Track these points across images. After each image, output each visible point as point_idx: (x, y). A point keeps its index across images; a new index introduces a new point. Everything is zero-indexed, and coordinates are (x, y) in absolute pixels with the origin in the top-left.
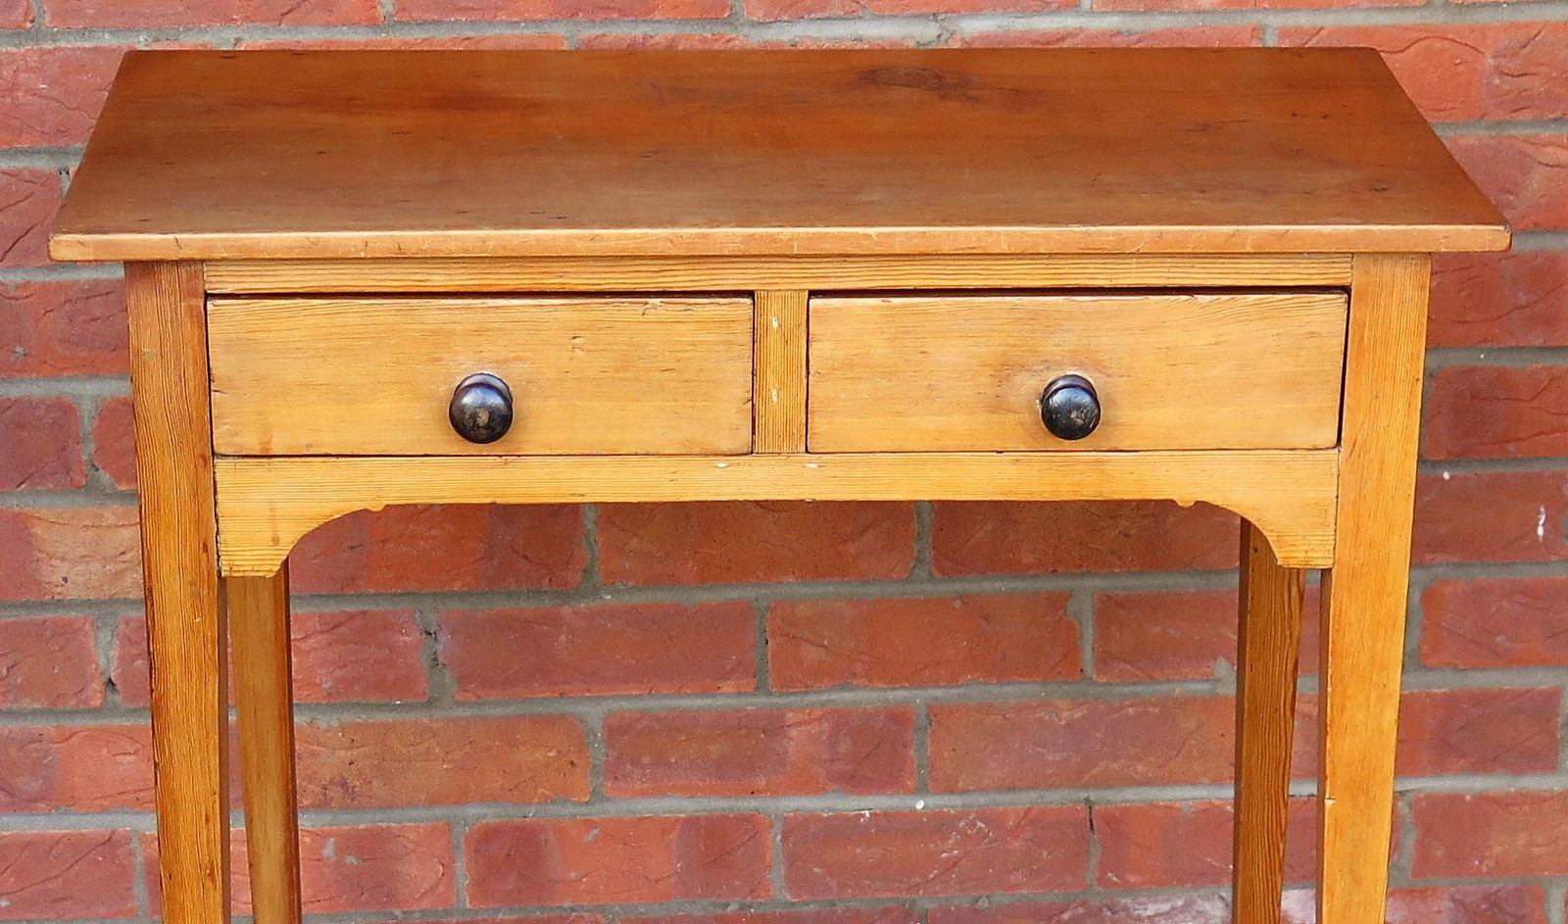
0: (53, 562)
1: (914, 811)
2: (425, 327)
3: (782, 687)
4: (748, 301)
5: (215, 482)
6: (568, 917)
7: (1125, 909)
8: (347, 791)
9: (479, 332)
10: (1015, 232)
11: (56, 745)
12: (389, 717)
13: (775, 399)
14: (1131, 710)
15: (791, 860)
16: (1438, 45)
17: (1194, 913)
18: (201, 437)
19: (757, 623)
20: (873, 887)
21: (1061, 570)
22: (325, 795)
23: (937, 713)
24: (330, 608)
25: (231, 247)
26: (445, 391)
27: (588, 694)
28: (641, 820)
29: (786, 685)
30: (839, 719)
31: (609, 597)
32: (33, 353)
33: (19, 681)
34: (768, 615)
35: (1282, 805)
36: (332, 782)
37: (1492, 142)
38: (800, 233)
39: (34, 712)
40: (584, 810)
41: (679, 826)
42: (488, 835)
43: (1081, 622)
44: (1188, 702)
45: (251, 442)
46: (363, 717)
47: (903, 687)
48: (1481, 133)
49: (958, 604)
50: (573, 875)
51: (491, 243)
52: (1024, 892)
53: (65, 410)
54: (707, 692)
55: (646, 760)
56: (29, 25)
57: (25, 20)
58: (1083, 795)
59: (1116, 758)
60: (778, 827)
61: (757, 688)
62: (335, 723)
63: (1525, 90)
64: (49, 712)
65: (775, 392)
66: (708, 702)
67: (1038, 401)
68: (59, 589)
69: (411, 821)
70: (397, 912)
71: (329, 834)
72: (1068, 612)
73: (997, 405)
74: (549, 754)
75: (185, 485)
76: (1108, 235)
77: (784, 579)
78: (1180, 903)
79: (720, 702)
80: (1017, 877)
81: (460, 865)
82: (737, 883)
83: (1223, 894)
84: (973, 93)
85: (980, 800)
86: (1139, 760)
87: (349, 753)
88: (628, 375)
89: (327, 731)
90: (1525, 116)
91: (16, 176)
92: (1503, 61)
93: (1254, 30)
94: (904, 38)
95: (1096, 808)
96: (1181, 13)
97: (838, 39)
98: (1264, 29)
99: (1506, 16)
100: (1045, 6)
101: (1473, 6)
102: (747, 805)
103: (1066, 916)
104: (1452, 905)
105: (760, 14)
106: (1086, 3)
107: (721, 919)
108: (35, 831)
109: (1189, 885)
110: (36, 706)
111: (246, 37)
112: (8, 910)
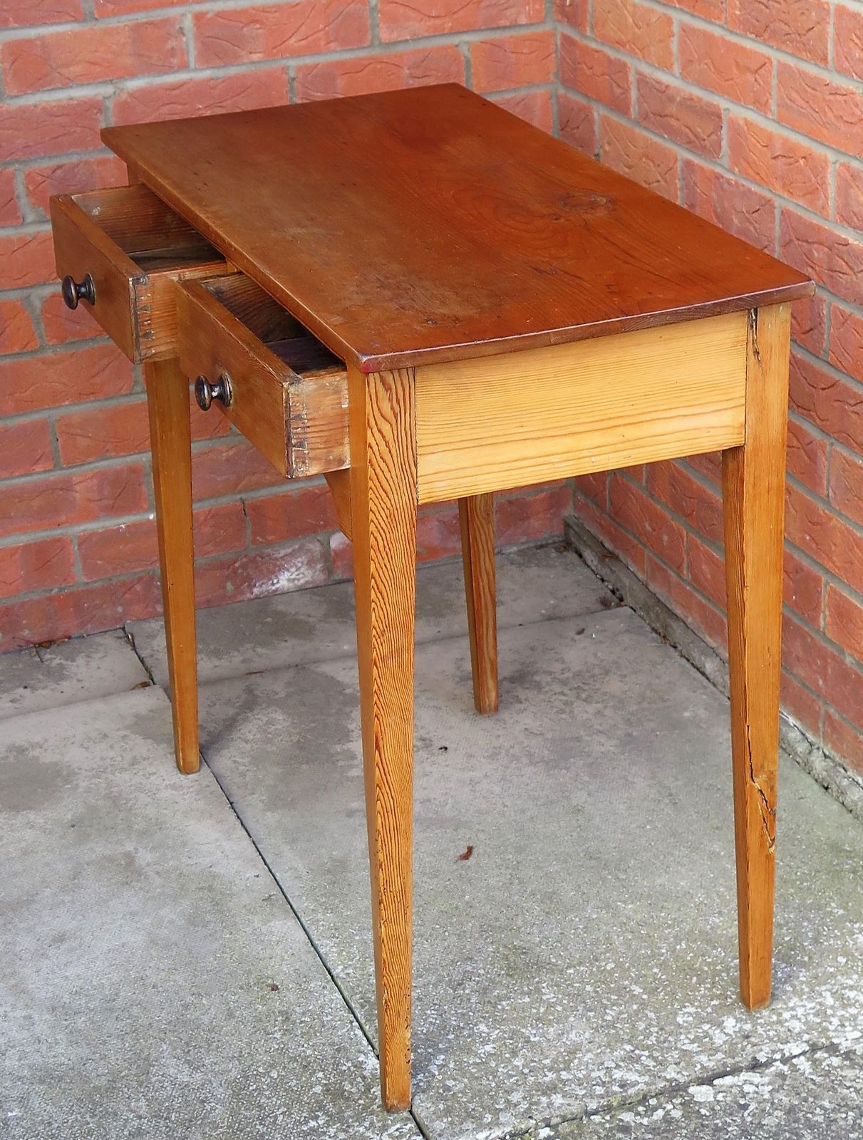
1: (147, 521)
3: (68, 464)
7: (269, 555)
15: (85, 559)
16: (379, 66)
17: (305, 551)
19: (51, 430)
20: (131, 566)
29: (70, 463)
30: (102, 475)
34: (56, 425)
41: (20, 550)
47: (135, 454)
52: (213, 554)
54: (27, 473)
58: (238, 497)
59: (254, 474)
60: (76, 541)
61: (55, 467)
66: (28, 478)
77: (63, 403)
78: (297, 547)
79: (35, 478)
80: (209, 547)
82: (56, 577)
83: (318, 538)
86: (266, 472)
92: (413, 71)
93: (283, 69)
94: (96, 95)
95: (246, 502)
96: (243, 64)
97: (60, 100)
98: (288, 67)
99: (411, 47)
100: (171, 69)
101: (395, 43)
102: (57, 532)
103: (237, 565)
104: (437, 523)
105: (16, 91)
106: (192, 64)
107: (50, 599)
109: (300, 536)
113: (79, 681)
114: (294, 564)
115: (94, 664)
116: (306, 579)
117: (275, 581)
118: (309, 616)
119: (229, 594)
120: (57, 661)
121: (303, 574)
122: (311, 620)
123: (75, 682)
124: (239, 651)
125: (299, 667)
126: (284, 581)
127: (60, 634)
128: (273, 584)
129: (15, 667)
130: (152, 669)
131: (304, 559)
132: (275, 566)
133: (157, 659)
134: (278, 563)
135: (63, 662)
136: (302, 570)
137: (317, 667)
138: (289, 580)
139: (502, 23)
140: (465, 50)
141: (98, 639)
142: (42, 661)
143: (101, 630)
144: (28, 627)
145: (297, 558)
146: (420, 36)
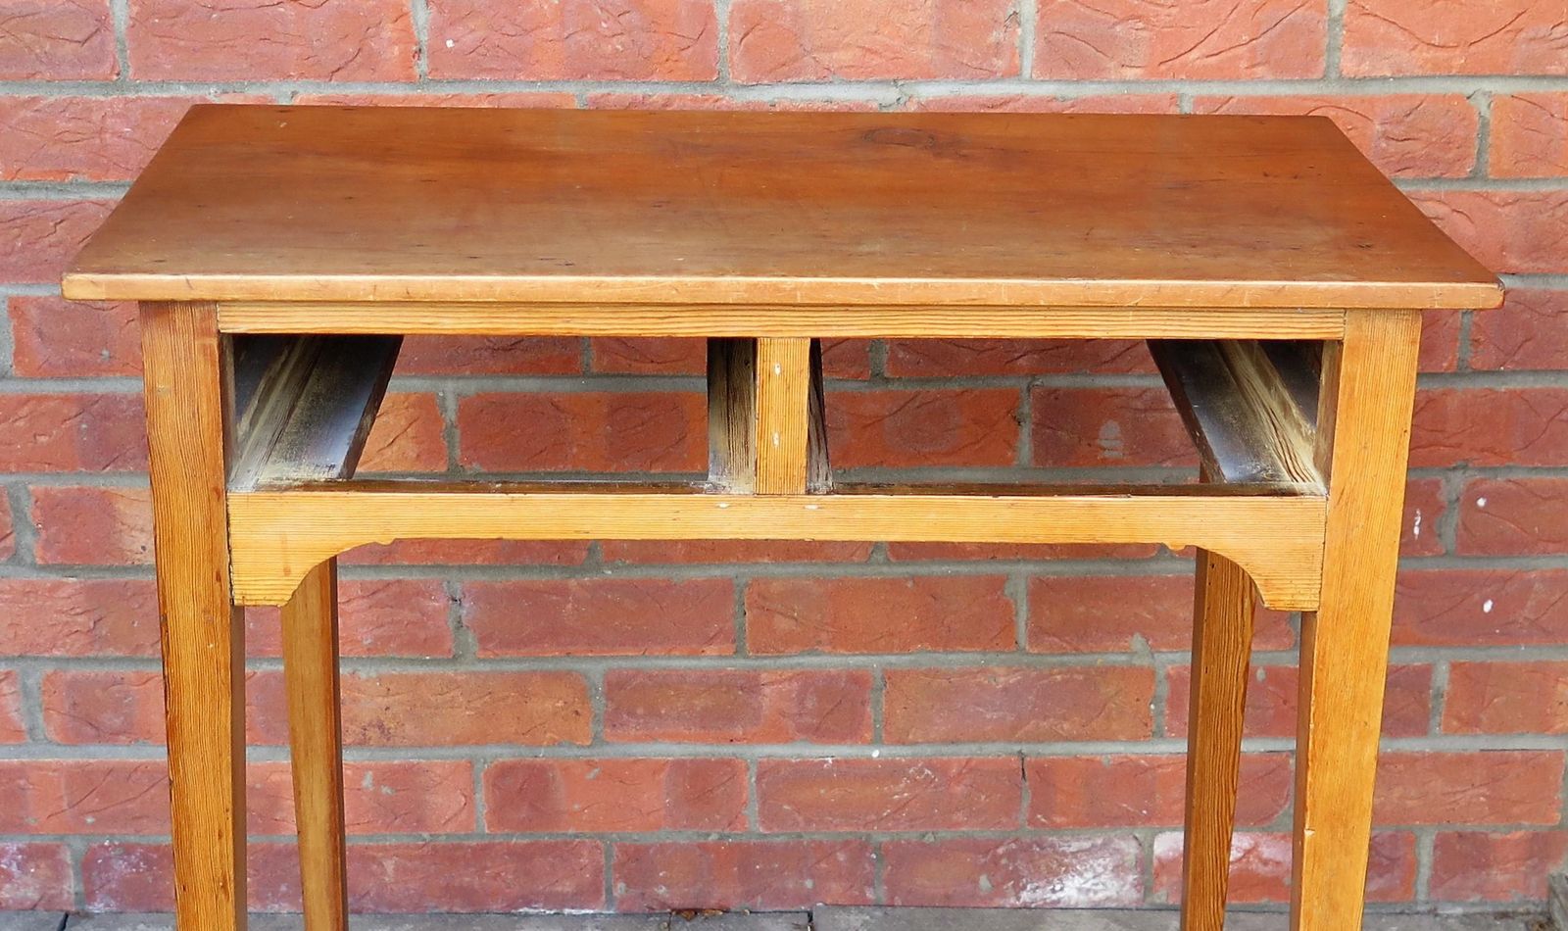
0: (133, 533)
1: (870, 759)
3: (758, 652)
5: (228, 514)
6: (571, 843)
7: (1052, 846)
8: (383, 732)
10: (1015, 285)
11: (136, 688)
12: (420, 670)
13: (776, 442)
14: (1059, 677)
15: (764, 798)
16: (1333, 113)
17: (1111, 851)
19: (736, 597)
20: (834, 822)
21: (1000, 557)
22: (364, 735)
23: (890, 676)
24: (371, 577)
25: (242, 288)
27: (590, 655)
28: (635, 762)
29: (760, 650)
30: (808, 681)
31: (610, 572)
32: (117, 356)
33: (104, 632)
34: (746, 590)
36: (371, 724)
38: (803, 283)
39: (117, 660)
40: (587, 752)
41: (667, 769)
42: (504, 772)
43: (1016, 601)
44: (1106, 671)
46: (398, 669)
47: (863, 654)
49: (910, 584)
50: (576, 807)
51: (499, 289)
52: (964, 829)
54: (694, 654)
55: (640, 711)
56: (115, 77)
57: (111, 73)
58: (1017, 748)
59: (1045, 718)
60: (754, 770)
61: (736, 653)
62: (373, 674)
63: (1409, 153)
64: (129, 660)
65: (776, 436)
66: (693, 663)
68: (139, 556)
69: (439, 759)
70: (426, 835)
71: (369, 768)
72: (1006, 592)
74: (557, 704)
75: (198, 517)
76: (1107, 289)
77: (760, 560)
78: (1099, 841)
79: (704, 663)
80: (959, 817)
81: (481, 797)
82: (718, 817)
83: (1137, 835)
84: (965, 152)
85: (928, 750)
86: (1065, 719)
87: (386, 699)
89: (367, 681)
90: (1409, 174)
91: (103, 205)
92: (1389, 128)
93: (1173, 98)
94: (869, 100)
95: (1028, 759)
96: (1111, 82)
97: (811, 101)
98: (1181, 96)
99: (1393, 88)
100: (991, 76)
101: (1366, 80)
102: (726, 750)
103: (1000, 851)
105: (744, 78)
106: (1027, 72)
107: (703, 847)
108: (117, 760)
109: (1107, 827)
110: (118, 654)
111: (301, 91)
112: (93, 825)
114: (1091, 866)
116: (1108, 893)
117: (1058, 887)
119: (981, 894)
121: (1104, 884)
126: (1071, 889)
127: (713, 902)
128: (1054, 891)
131: (1109, 862)
132: (1061, 865)
134: (1067, 861)
136: (1103, 878)
138: (1080, 890)
139: (1553, 69)
140: (1482, 106)
141: (766, 923)
143: (777, 909)
144: (664, 882)
145: (1097, 859)
146: (1408, 74)
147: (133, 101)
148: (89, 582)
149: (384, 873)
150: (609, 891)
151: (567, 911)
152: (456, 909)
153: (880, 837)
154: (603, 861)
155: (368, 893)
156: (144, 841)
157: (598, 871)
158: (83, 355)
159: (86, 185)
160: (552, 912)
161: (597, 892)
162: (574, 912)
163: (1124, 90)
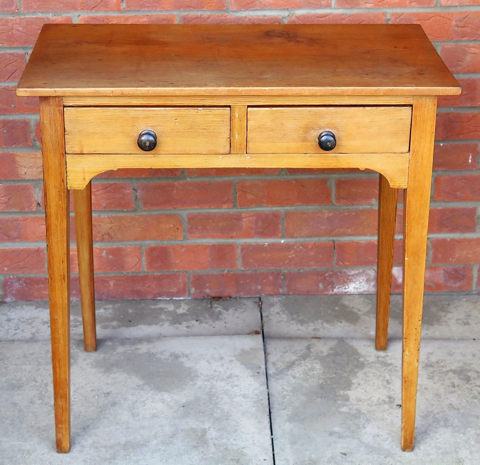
0: (22, 168)
1: (280, 243)
2: (130, 116)
3: (241, 206)
4: (229, 109)
5: (66, 161)
6: (176, 274)
7: (345, 273)
8: (110, 236)
9: (147, 117)
10: (310, 89)
11: (22, 222)
12: (123, 214)
13: (237, 138)
14: (346, 214)
15: (244, 257)
16: (438, 18)
17: (365, 274)
18: (62, 148)
19: (234, 187)
20: (268, 265)
21: (325, 172)
22: (103, 238)
23: (287, 214)
24: (105, 182)
25: (71, 92)
26: (136, 135)
27: (182, 208)
28: (198, 245)
29: (242, 206)
30: (258, 216)
31: (189, 179)
32: (17, 107)
33: (11, 203)
34: (237, 185)
35: (392, 248)
36: (105, 234)
37: (455, 47)
38: (244, 89)
39: (16, 212)
40: (181, 242)
41: (210, 247)
42: (152, 250)
43: (331, 187)
44: (363, 211)
45: (77, 150)
46: (115, 214)
47: (277, 207)
48: (452, 44)
49: (294, 182)
50: (178, 262)
51: (151, 92)
52: (314, 267)
53: (26, 124)
54: (219, 207)
55: (200, 227)
56: (17, 11)
57: (15, 10)
58: (332, 239)
59: (342, 228)
60: (240, 248)
61: (233, 207)
62: (106, 216)
63: (465, 31)
64: (20, 212)
65: (237, 136)
66: (218, 210)
67: (317, 139)
68: (23, 176)
70: (124, 272)
71: (104, 249)
72: (327, 184)
73: (304, 140)
74: (170, 225)
75: (57, 162)
76: (339, 90)
77: (242, 175)
78: (361, 271)
79: (222, 211)
80: (312, 263)
81: (144, 259)
82: (227, 264)
83: (375, 268)
84: (298, 39)
85: (301, 240)
86: (349, 228)
87: (110, 225)
88: (192, 130)
89: (104, 218)
90: (465, 39)
91: (12, 55)
92: (458, 23)
93: (383, 14)
94: (278, 16)
95: (336, 242)
96: (362, 8)
97: (259, 16)
98: (386, 13)
99: (459, 10)
100: (320, 7)
101: (449, 7)
102: (230, 241)
103: (327, 275)
104: (444, 272)
105: (235, 8)
106: (333, 5)
107: (222, 275)
108: (16, 248)
109: (364, 266)
110: (16, 210)
111: (81, 15)
112: (7, 271)
113: (225, 323)
114: (358, 279)
115: (236, 315)
116: (364, 289)
117: (347, 287)
118: (359, 310)
119: (320, 290)
120: (219, 309)
121: (363, 286)
122: (360, 313)
123: (223, 322)
124: (314, 323)
125: (341, 340)
126: (352, 288)
127: (226, 294)
128: (345, 289)
129: (197, 308)
130: (265, 324)
131: (364, 278)
132: (348, 279)
133: (270, 319)
134: (350, 278)
135: (222, 310)
136: (363, 284)
137: (350, 342)
138: (354, 288)
141: (245, 301)
142: (211, 307)
143: (248, 296)
144: (209, 287)
145: (360, 277)
146: (464, 5)
147: (23, 19)
148: (6, 185)
149: (110, 286)
150: (189, 291)
151: (174, 298)
152: (135, 298)
153: (284, 270)
154: (187, 281)
155: (104, 293)
156: (25, 276)
157: (185, 284)
158: (5, 107)
159: (6, 48)
160: (169, 299)
161: (185, 292)
162: (177, 298)
163: (367, 11)
